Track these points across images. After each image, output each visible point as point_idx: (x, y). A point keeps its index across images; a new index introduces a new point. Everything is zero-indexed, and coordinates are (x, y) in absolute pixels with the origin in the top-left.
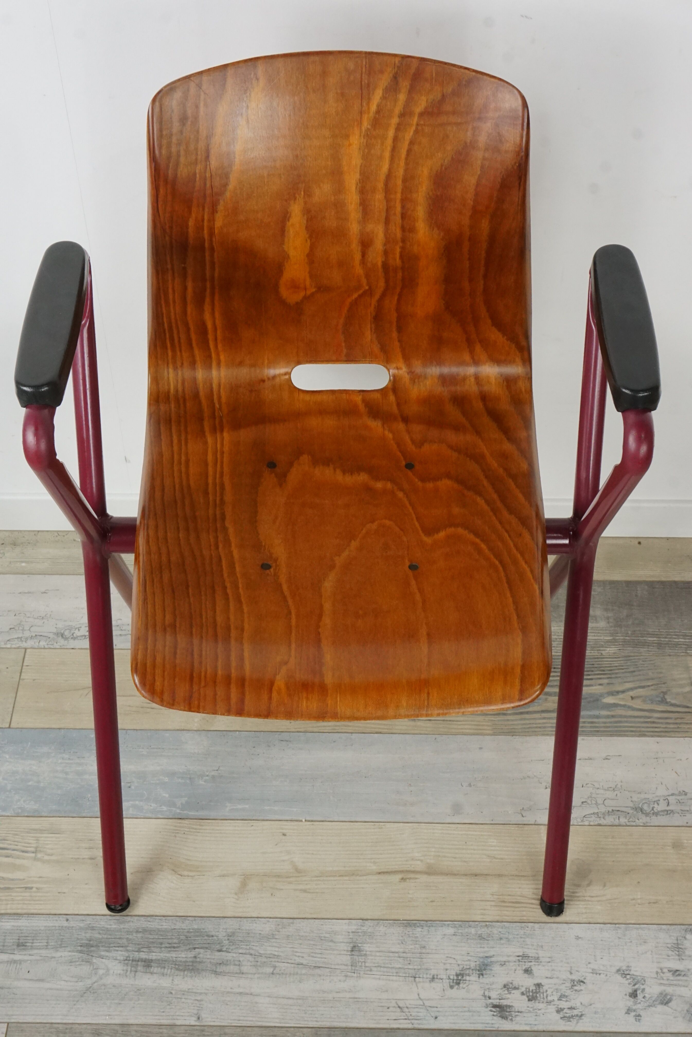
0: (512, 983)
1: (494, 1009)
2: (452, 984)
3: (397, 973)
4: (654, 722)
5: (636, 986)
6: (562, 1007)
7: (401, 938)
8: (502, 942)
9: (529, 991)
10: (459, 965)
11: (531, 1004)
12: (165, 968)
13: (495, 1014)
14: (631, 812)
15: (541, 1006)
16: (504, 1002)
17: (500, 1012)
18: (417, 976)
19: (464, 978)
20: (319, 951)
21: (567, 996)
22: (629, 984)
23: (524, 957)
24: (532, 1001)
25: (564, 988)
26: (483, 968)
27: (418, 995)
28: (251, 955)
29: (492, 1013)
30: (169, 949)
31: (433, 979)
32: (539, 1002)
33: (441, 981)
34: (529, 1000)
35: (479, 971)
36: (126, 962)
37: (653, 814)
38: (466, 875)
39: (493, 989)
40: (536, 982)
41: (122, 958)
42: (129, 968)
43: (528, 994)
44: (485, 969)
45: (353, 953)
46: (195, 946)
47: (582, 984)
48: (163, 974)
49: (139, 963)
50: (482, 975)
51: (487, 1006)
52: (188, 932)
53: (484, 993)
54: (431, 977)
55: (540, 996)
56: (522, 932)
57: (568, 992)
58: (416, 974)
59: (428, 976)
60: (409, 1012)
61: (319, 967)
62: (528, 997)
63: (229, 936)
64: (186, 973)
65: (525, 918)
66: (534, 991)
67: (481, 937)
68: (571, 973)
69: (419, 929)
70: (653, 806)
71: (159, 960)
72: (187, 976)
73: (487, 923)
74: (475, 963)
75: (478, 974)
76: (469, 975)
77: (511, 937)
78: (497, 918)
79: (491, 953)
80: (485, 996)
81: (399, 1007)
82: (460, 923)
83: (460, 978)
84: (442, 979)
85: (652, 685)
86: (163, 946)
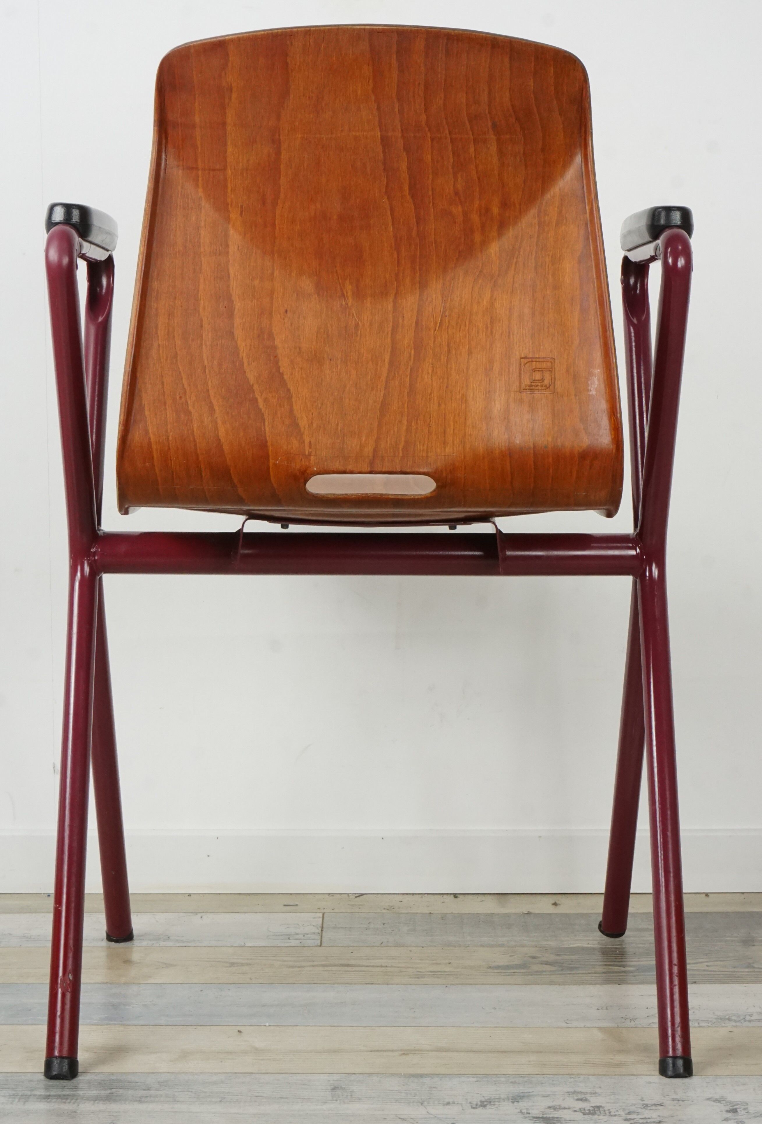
0: (559, 1106)
1: (535, 1119)
2: (474, 1106)
3: (396, 1101)
4: (738, 977)
5: (735, 1107)
6: (632, 1118)
7: (403, 1083)
8: (544, 1085)
9: (584, 1110)
10: (483, 1097)
11: (586, 1116)
12: (67, 1099)
13: (536, 1121)
14: (714, 1020)
15: (600, 1117)
16: (551, 1116)
17: (543, 1121)
18: (425, 1102)
19: (492, 1103)
20: (288, 1090)
21: (638, 1113)
22: (725, 1106)
23: (574, 1092)
24: (589, 1115)
25: (633, 1109)
26: (519, 1098)
27: (428, 1112)
28: (191, 1092)
29: (534, 1121)
30: (75, 1089)
31: (448, 1103)
32: (599, 1115)
33: (460, 1105)
34: (584, 1114)
35: (512, 1099)
36: (13, 1096)
37: (745, 1021)
38: (491, 1052)
39: (533, 1109)
40: (593, 1105)
41: (8, 1094)
42: (17, 1100)
43: (582, 1111)
44: (520, 1099)
45: (335, 1091)
46: (111, 1088)
47: (658, 1106)
48: (65, 1103)
49: (31, 1097)
50: (518, 1102)
51: (526, 1118)
52: (102, 1081)
53: (521, 1111)
54: (445, 1103)
55: (600, 1112)
56: (572, 1080)
57: (639, 1110)
58: (424, 1102)
59: (441, 1102)
60: (415, 1121)
61: (287, 1098)
62: (582, 1113)
63: (159, 1082)
64: (96, 1102)
65: (575, 1073)
66: (591, 1110)
67: (513, 1083)
68: (642, 1101)
69: (429, 1079)
70: (744, 1017)
71: (60, 1095)
72: (97, 1103)
73: (523, 1076)
74: (508, 1096)
75: (511, 1101)
76: (498, 1102)
77: (555, 1082)
78: (537, 1073)
79: (530, 1090)
80: (521, 1112)
81: (400, 1118)
82: (484, 1075)
83: (485, 1103)
84: (460, 1104)
85: (733, 960)
86: (66, 1088)
